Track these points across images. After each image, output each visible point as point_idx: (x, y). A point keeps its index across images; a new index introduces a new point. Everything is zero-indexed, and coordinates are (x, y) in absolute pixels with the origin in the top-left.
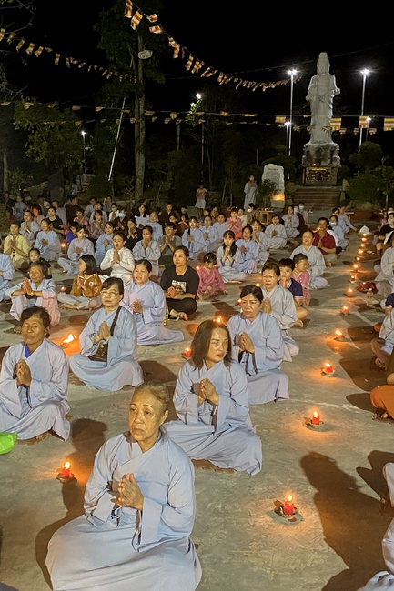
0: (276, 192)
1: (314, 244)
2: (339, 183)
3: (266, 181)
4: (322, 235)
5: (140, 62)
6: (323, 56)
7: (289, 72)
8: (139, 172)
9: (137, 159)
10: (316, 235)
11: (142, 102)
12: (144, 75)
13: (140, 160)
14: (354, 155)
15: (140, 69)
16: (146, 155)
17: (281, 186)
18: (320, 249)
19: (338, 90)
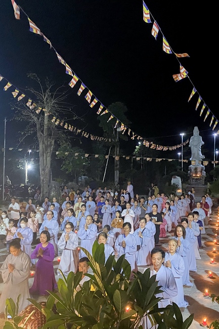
0: (179, 189)
1: (201, 207)
2: (206, 184)
3: (174, 184)
4: (204, 203)
5: (117, 133)
6: (196, 129)
7: (181, 134)
8: (117, 179)
9: (115, 173)
10: (201, 204)
11: (118, 149)
12: (119, 138)
13: (117, 174)
14: (212, 171)
15: (117, 135)
16: (119, 171)
17: (180, 186)
18: (203, 209)
19: (203, 143)
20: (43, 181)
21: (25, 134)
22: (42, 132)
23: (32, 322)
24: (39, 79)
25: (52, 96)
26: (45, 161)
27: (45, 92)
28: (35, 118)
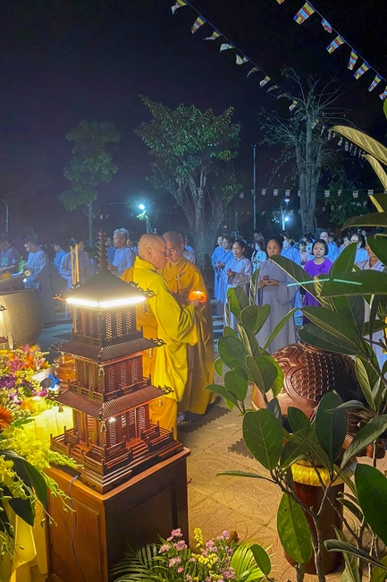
20: (305, 227)
21: (280, 161)
22: (304, 157)
23: (291, 373)
24: (298, 77)
25: (317, 100)
26: (308, 199)
27: (306, 96)
28: (293, 137)
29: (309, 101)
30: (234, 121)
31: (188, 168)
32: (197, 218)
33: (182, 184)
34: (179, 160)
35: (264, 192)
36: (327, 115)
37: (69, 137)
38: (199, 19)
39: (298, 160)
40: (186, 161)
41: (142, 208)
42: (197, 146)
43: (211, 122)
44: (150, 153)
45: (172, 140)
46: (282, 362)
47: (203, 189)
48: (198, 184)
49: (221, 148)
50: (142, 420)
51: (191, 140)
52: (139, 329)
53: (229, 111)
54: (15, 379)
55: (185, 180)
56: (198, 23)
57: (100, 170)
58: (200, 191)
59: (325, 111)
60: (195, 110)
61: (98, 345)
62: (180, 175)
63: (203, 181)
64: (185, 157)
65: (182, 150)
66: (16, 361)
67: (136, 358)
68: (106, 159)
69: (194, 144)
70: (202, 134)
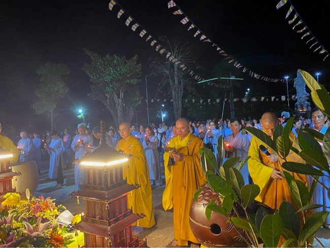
5: (231, 80)
15: (231, 83)
21: (161, 84)
22: (174, 82)
24: (168, 41)
25: (179, 53)
27: (173, 50)
28: (168, 72)
29: (175, 53)
30: (138, 63)
31: (113, 88)
32: (119, 115)
33: (109, 98)
34: (107, 84)
35: (152, 101)
36: (185, 61)
37: (39, 72)
38: (121, 10)
39: (171, 84)
40: (112, 84)
41: (81, 112)
42: (118, 76)
43: (125, 63)
44: (91, 80)
45: (103, 73)
46: (207, 192)
47: (122, 99)
48: (119, 97)
49: (132, 77)
50: (128, 236)
51: (115, 73)
52: (124, 178)
53: (135, 57)
54: (37, 218)
55: (111, 95)
56: (121, 13)
57: (58, 91)
58: (120, 101)
59: (184, 58)
60: (116, 57)
61: (104, 190)
62: (108, 93)
63: (122, 95)
64: (111, 82)
65: (109, 78)
66: (37, 206)
67: (123, 197)
68: (61, 85)
69: (116, 75)
70: (120, 70)
